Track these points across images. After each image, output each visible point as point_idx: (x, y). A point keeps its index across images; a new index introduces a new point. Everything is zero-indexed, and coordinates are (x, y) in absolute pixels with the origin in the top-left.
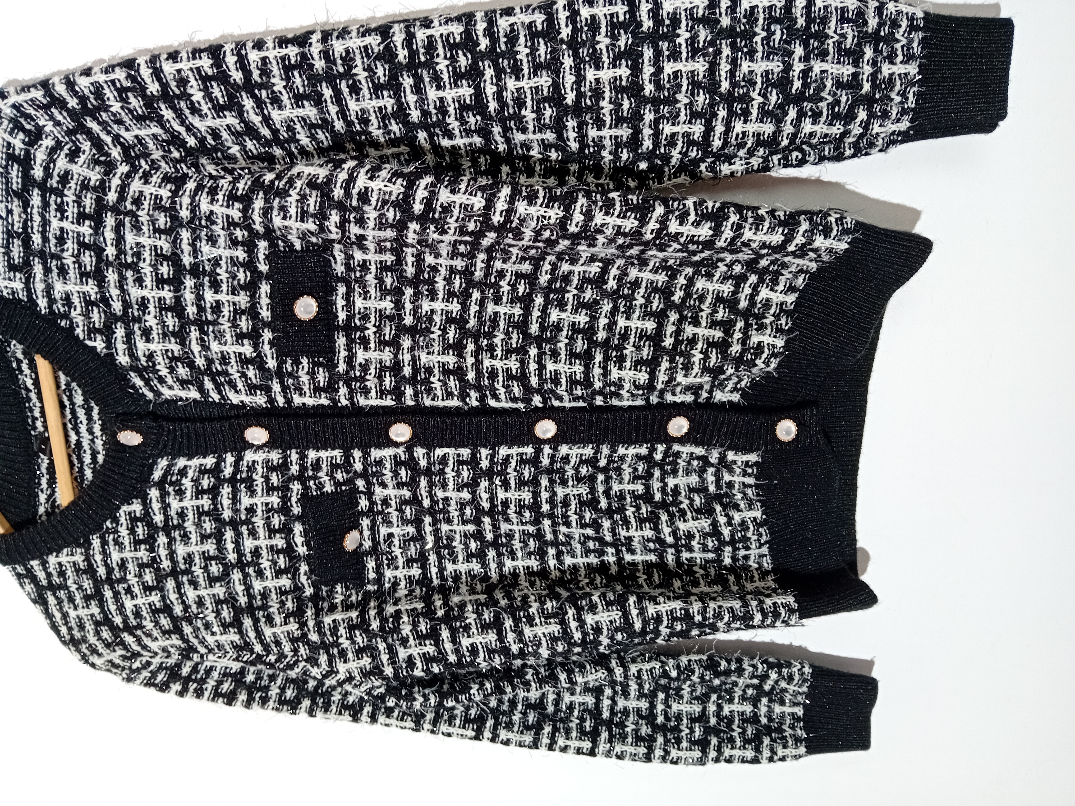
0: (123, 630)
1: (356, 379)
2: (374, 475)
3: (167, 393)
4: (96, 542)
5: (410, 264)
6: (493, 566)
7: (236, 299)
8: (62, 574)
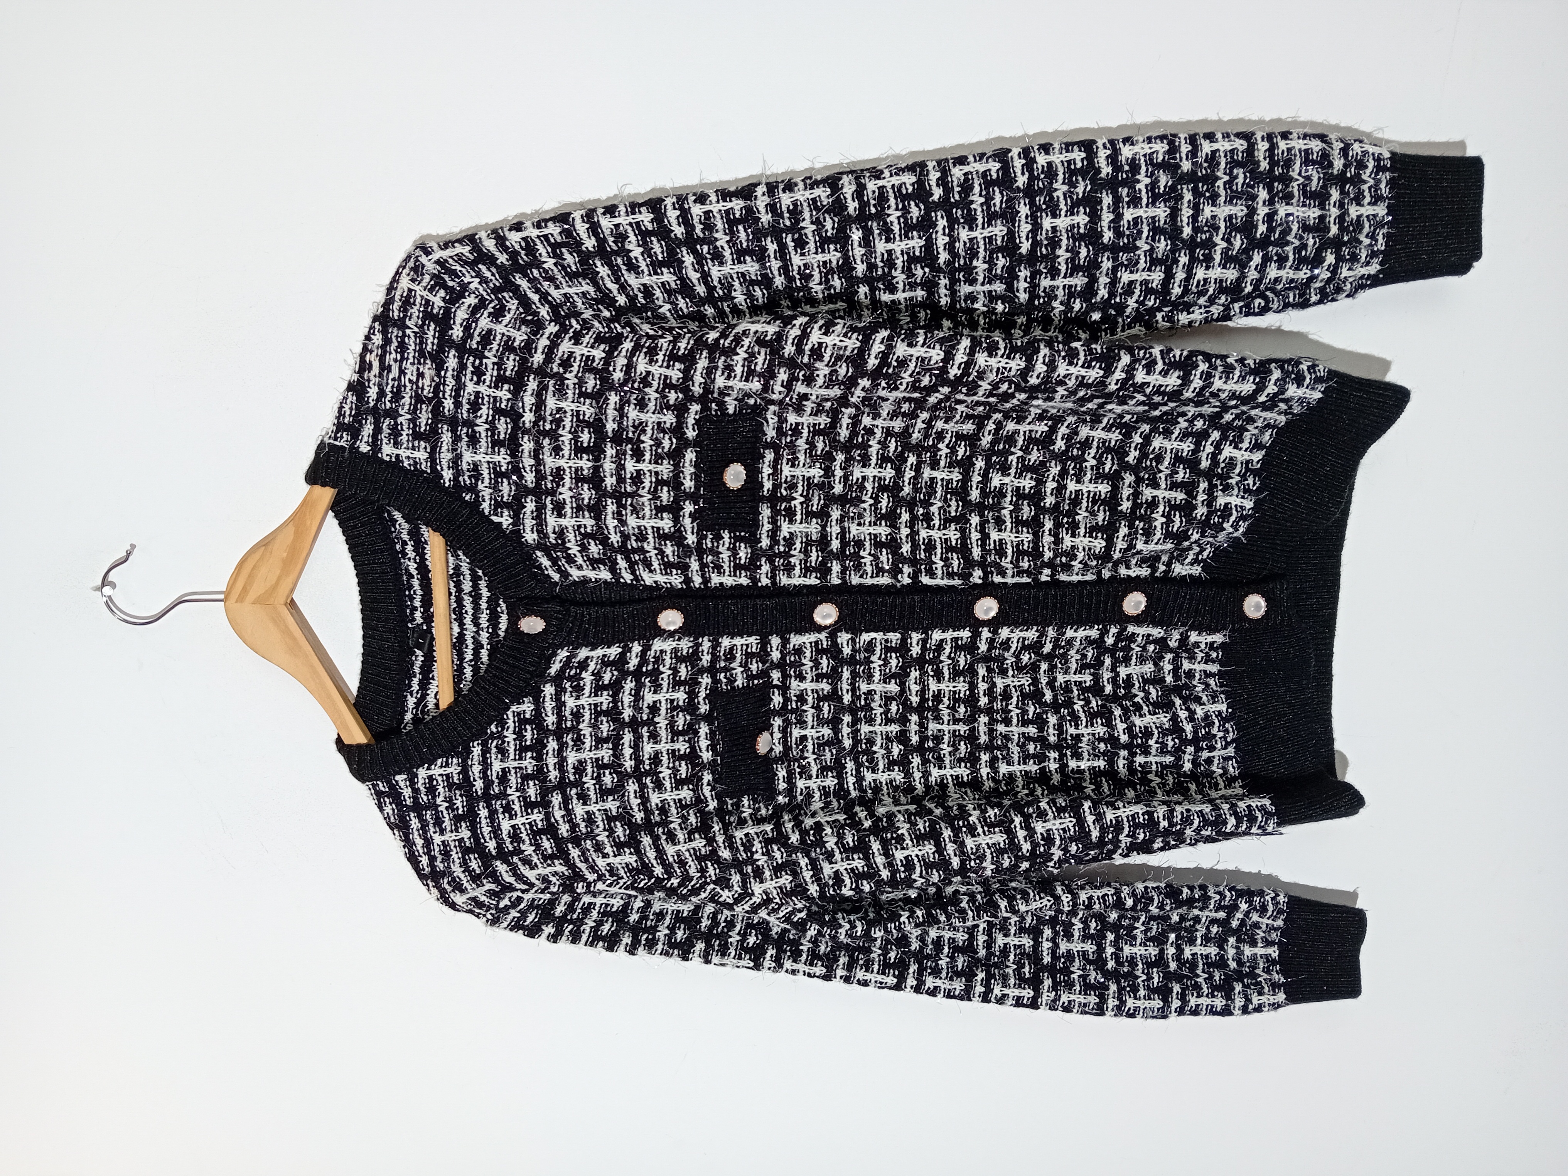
0: (496, 858)
1: (780, 555)
2: (792, 665)
3: (575, 574)
4: (477, 750)
5: (844, 426)
6: (917, 775)
7: (659, 468)
8: (432, 790)
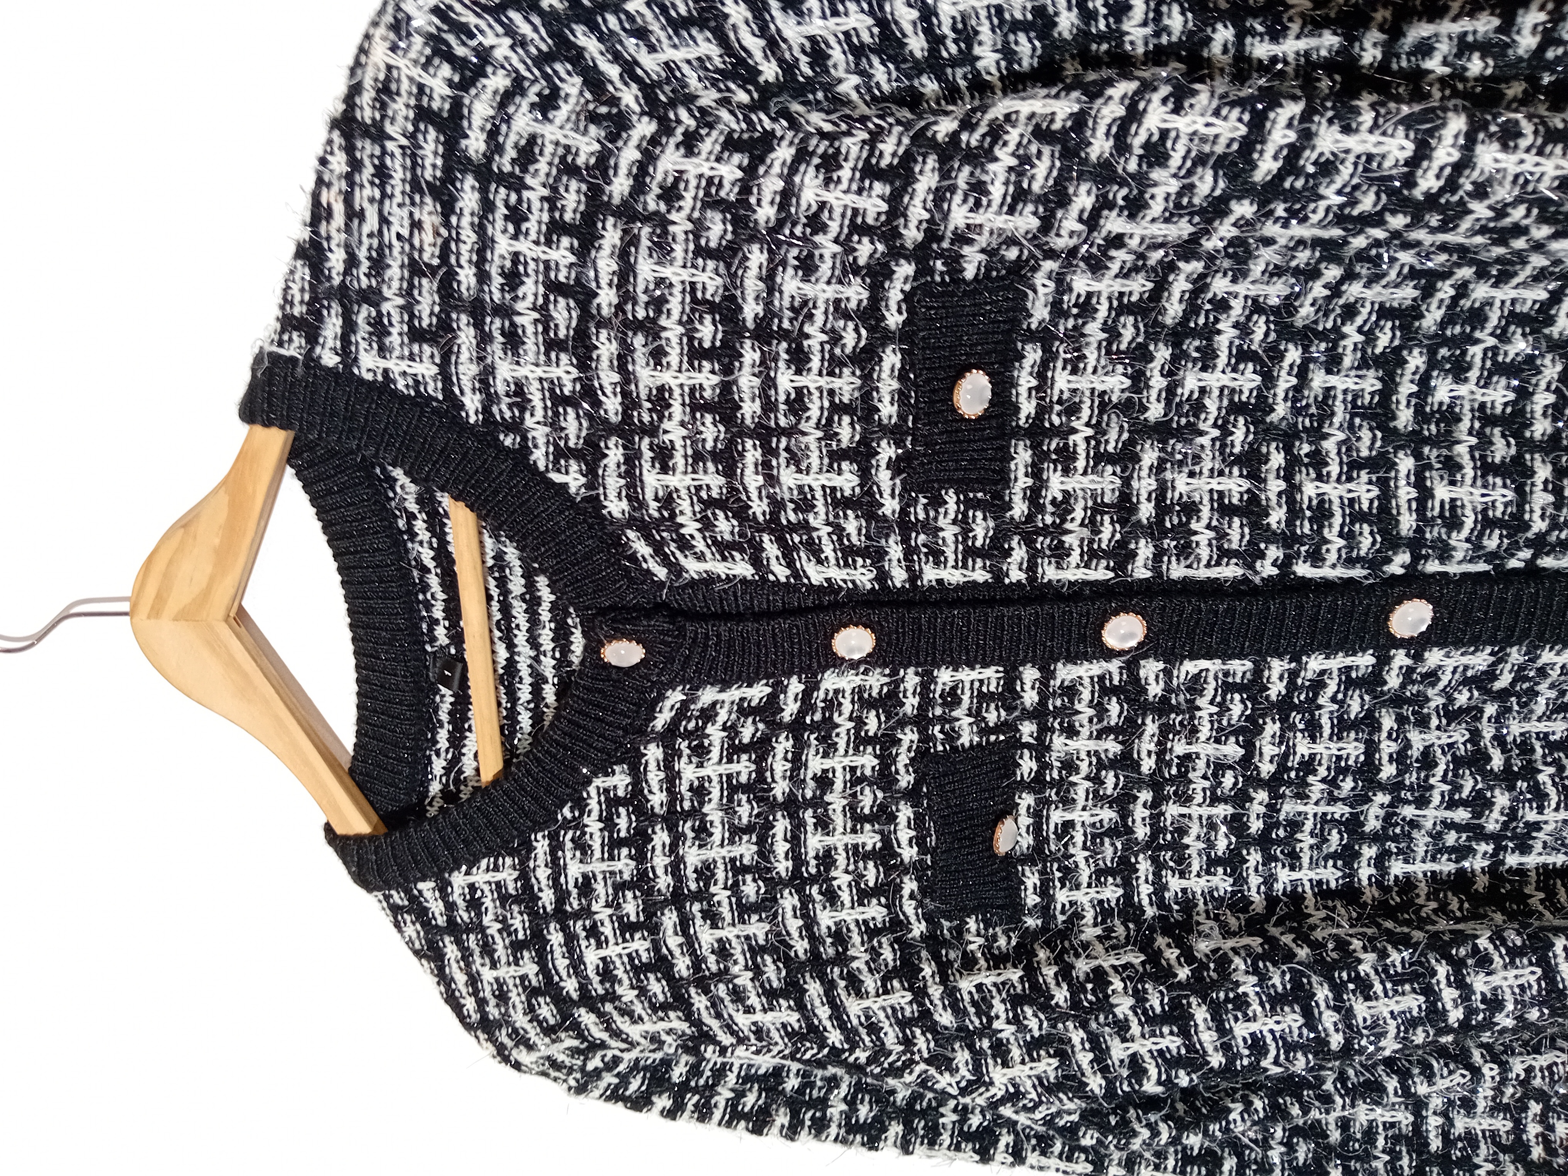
0: (578, 1004)
1: (1045, 531)
2: (1058, 712)
3: (693, 567)
4: (542, 846)
6: (1254, 880)
7: (836, 383)
8: (474, 904)
